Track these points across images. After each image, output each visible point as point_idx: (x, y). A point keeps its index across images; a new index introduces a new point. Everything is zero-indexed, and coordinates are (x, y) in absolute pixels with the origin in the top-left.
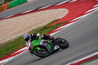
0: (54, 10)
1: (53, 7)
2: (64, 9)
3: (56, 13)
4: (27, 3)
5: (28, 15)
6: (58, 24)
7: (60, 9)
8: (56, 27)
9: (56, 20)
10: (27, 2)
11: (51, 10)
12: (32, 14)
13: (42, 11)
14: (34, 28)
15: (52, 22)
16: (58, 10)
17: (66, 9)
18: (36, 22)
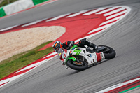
0: (44, 27)
1: (43, 23)
2: (58, 27)
3: (48, 32)
4: (5, 17)
5: (6, 34)
6: (50, 48)
7: (53, 27)
8: (47, 51)
9: (48, 43)
10: (5, 15)
11: (40, 28)
12: (12, 33)
13: (27, 29)
14: (16, 52)
15: (42, 45)
16: (50, 27)
17: (62, 27)
18: (19, 45)
